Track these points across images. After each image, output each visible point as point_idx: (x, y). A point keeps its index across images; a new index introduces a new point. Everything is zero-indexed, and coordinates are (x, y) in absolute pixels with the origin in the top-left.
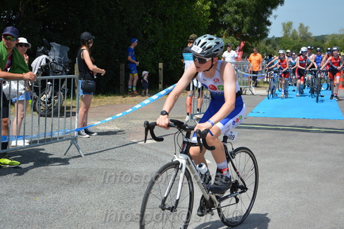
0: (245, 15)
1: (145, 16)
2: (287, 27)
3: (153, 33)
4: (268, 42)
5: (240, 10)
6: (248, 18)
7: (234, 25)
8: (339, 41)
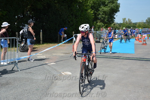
1: (69, 15)
2: (124, 20)
3: (72, 21)
5: (104, 13)
6: (107, 16)
7: (102, 19)
8: (141, 24)
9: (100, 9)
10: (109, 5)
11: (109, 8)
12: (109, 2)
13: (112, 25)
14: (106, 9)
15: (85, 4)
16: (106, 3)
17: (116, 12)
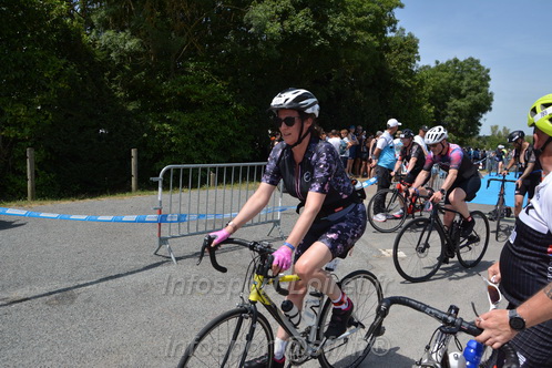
0: (461, 117)
2: (494, 128)
4: (480, 138)
5: (457, 114)
6: (463, 120)
9: (449, 104)
10: (468, 96)
11: (469, 103)
12: (470, 90)
13: (474, 140)
14: (463, 104)
15: (417, 91)
16: (463, 92)
17: (484, 112)
